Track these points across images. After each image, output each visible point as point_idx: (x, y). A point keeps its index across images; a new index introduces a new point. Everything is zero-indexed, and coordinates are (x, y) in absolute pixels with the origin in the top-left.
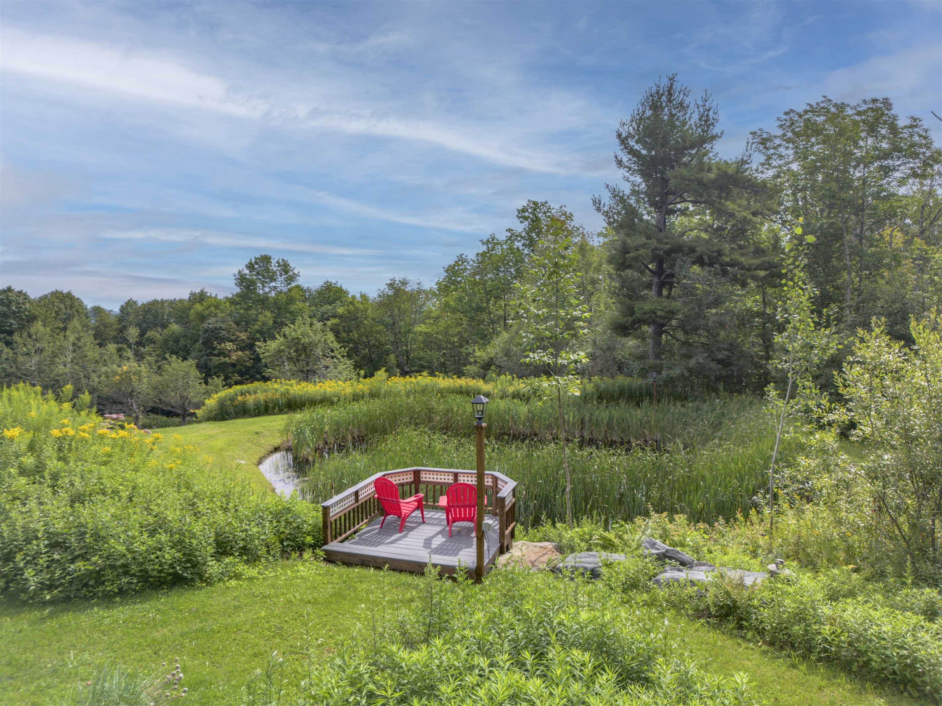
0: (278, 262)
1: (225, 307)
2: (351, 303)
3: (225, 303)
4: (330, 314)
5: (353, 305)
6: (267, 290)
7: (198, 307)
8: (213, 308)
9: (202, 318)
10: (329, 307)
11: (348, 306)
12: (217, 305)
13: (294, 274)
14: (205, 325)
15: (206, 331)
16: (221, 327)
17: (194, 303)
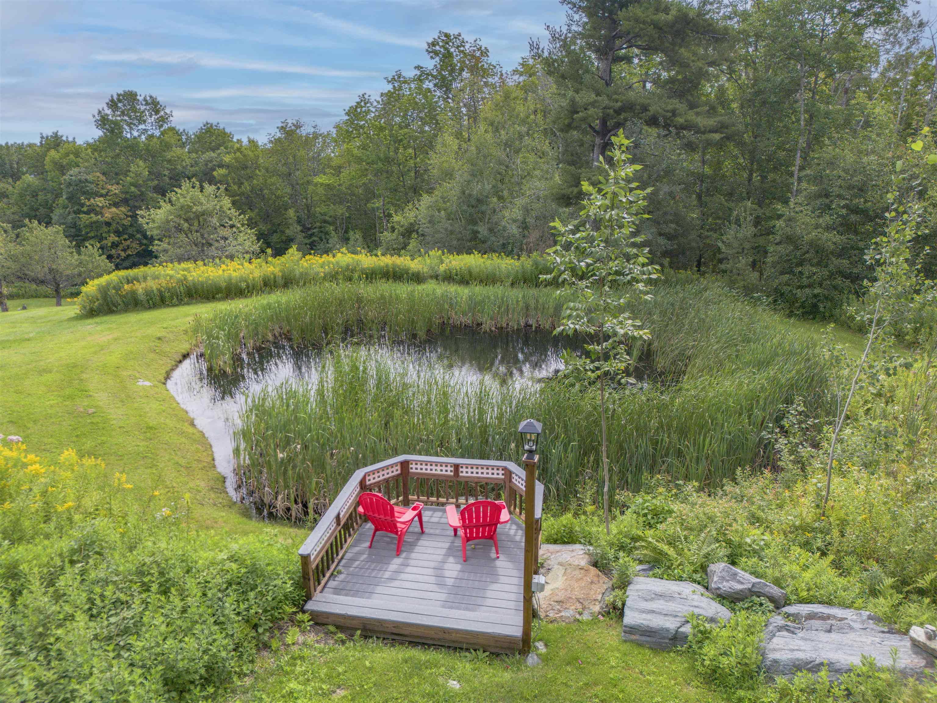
0: (145, 100)
1: (88, 155)
2: (239, 150)
3: (86, 150)
4: (214, 163)
5: (241, 152)
6: (136, 134)
7: (53, 153)
8: (72, 156)
9: (62, 169)
10: (213, 155)
11: (235, 153)
12: (77, 152)
13: (166, 114)
14: (66, 177)
15: (70, 184)
16: (86, 180)
17: (48, 150)
